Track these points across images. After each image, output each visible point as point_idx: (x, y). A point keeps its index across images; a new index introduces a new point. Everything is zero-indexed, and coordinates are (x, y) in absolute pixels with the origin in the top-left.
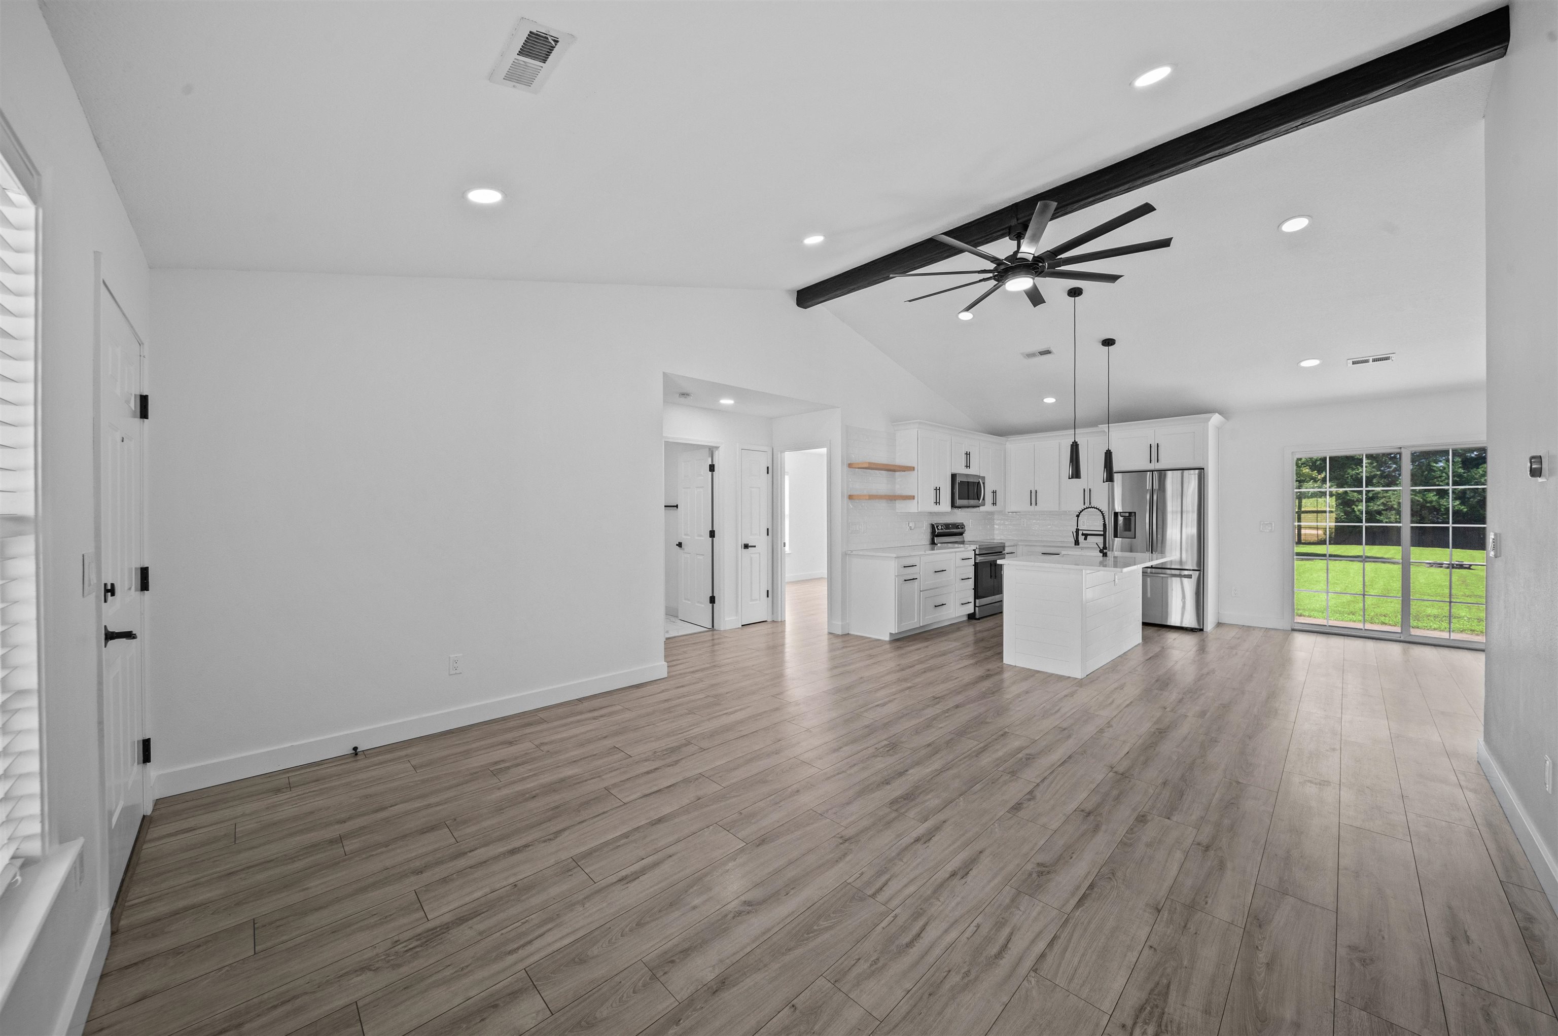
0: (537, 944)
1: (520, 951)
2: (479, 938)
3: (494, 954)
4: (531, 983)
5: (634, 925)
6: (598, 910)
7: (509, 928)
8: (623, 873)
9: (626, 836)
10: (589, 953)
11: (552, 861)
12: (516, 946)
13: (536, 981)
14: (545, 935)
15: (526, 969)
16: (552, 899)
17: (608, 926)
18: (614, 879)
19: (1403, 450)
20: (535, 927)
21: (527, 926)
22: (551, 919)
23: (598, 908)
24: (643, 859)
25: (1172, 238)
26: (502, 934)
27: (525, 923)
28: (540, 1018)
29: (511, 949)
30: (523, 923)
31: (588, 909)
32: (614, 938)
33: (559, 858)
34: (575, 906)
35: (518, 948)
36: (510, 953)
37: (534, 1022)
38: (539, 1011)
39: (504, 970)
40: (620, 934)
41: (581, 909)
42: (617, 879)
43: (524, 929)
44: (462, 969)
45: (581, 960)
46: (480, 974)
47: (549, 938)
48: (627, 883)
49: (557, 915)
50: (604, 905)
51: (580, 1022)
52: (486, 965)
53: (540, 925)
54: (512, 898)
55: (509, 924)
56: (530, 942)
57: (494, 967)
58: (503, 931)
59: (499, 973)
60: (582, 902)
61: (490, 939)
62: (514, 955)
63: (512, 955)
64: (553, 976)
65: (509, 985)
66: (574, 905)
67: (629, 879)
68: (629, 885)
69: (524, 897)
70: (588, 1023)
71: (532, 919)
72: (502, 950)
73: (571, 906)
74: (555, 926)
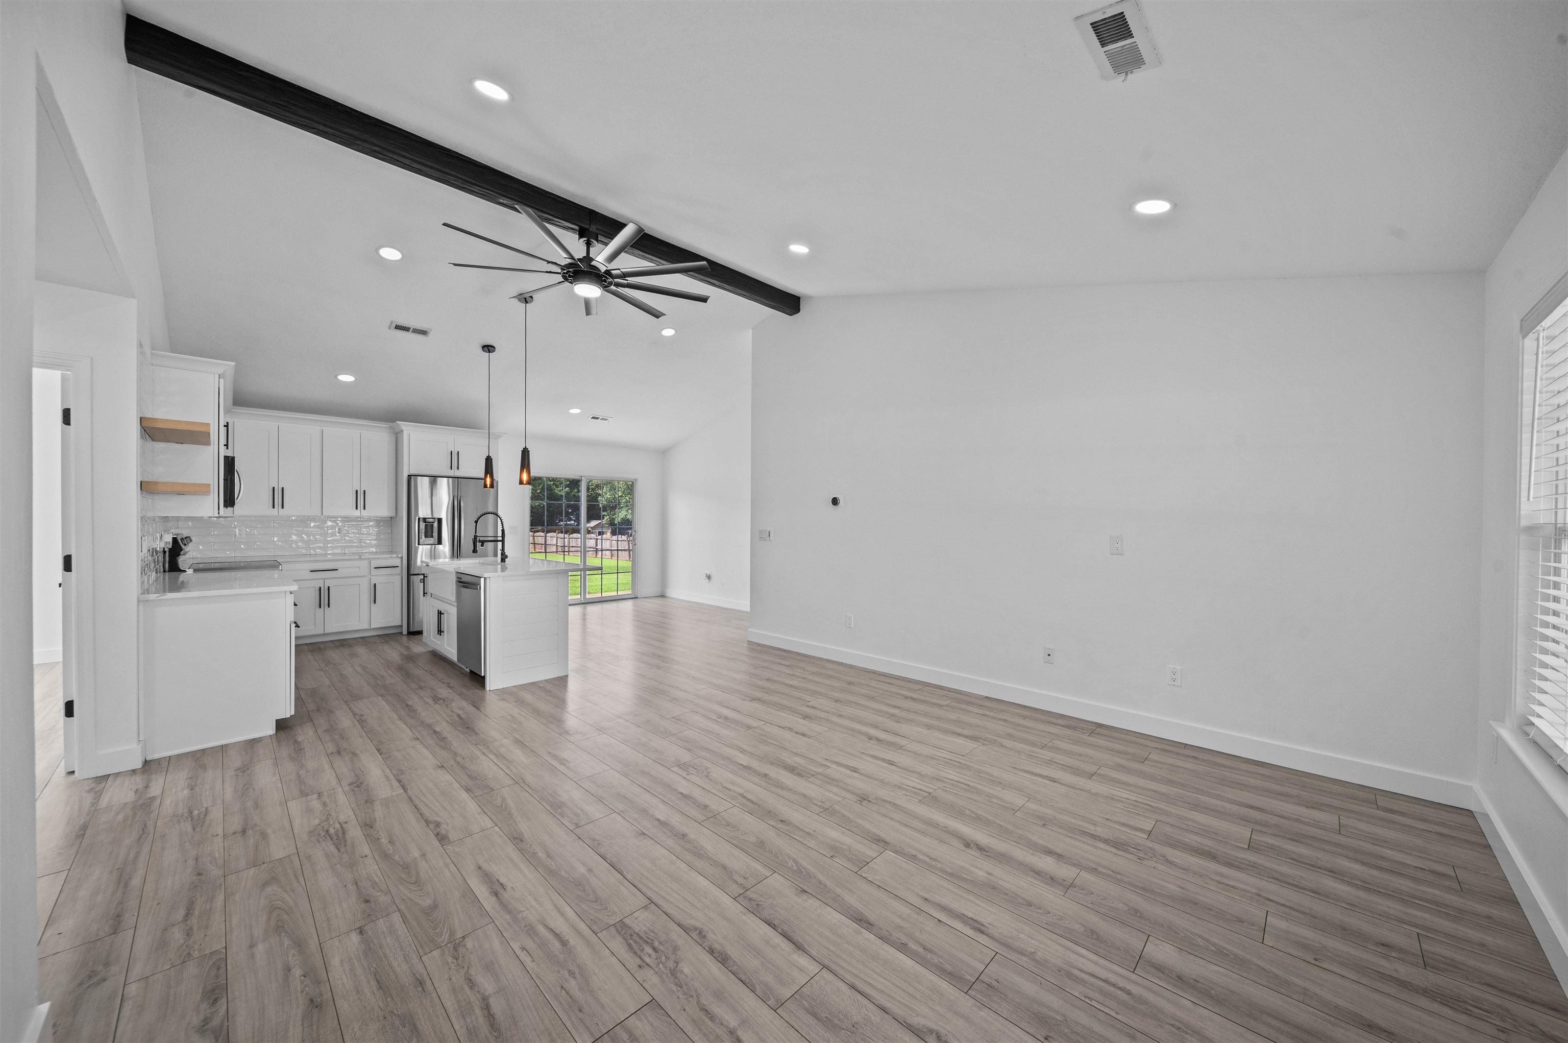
0: (1104, 974)
1: (1121, 985)
2: (1138, 1035)
3: (1142, 1007)
4: (1140, 960)
5: (1032, 907)
6: (1032, 938)
7: (1106, 1011)
8: (970, 932)
9: (902, 948)
10: (1082, 930)
11: (984, 1013)
12: (1119, 992)
13: (1135, 957)
14: (1090, 971)
15: (1133, 971)
16: (1043, 985)
17: (1046, 926)
18: (982, 939)
19: (583, 478)
20: (1087, 985)
21: (1091, 994)
22: (1069, 975)
23: (1029, 940)
24: (939, 921)
25: (665, 315)
26: (1117, 1013)
27: (1089, 998)
28: (1159, 942)
29: (1125, 995)
30: (1090, 999)
31: (1036, 948)
32: (1055, 918)
33: (974, 1008)
34: (1039, 959)
35: (1120, 988)
36: (1129, 993)
37: (1165, 944)
38: (1155, 945)
39: (1148, 989)
40: (1049, 915)
41: (1039, 953)
42: (980, 935)
43: (1097, 995)
44: (1179, 1029)
45: (1093, 934)
46: (1170, 1008)
47: (1091, 967)
48: (983, 925)
49: (1060, 971)
50: (1022, 936)
51: (1139, 917)
52: (1157, 1008)
53: (1083, 982)
54: (1066, 1030)
55: (1101, 1013)
56: (1105, 981)
57: (1152, 999)
58: (1113, 1014)
59: (1154, 992)
60: (1031, 956)
61: (1131, 1023)
62: (1129, 988)
63: (1129, 990)
64: (1121, 948)
65: (1156, 977)
66: (1038, 962)
67: (977, 925)
68: (985, 924)
69: (1058, 1017)
70: (1136, 913)
71: (1081, 993)
72: (1133, 1003)
73: (1042, 963)
74: (1074, 968)
